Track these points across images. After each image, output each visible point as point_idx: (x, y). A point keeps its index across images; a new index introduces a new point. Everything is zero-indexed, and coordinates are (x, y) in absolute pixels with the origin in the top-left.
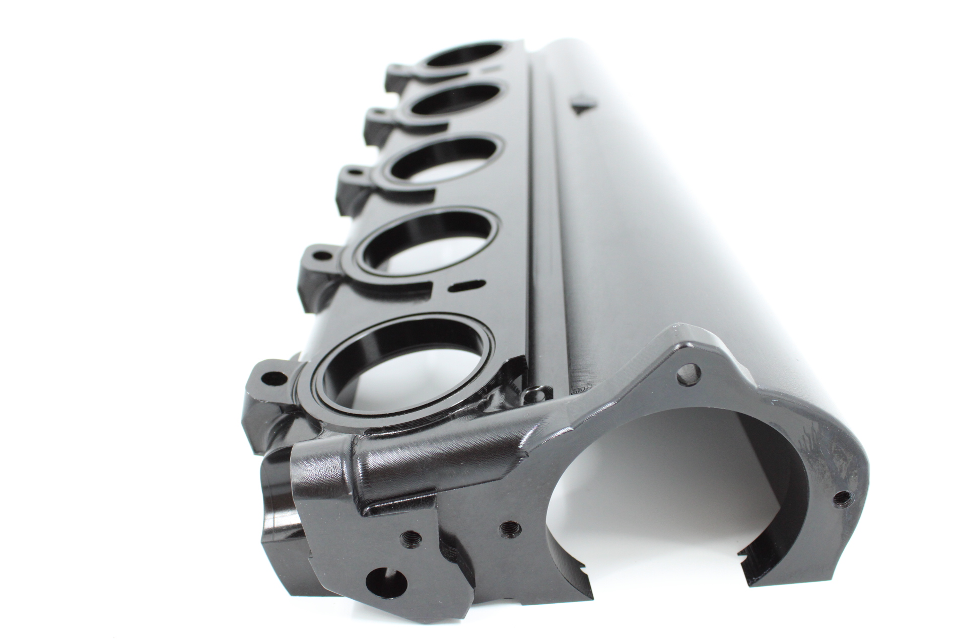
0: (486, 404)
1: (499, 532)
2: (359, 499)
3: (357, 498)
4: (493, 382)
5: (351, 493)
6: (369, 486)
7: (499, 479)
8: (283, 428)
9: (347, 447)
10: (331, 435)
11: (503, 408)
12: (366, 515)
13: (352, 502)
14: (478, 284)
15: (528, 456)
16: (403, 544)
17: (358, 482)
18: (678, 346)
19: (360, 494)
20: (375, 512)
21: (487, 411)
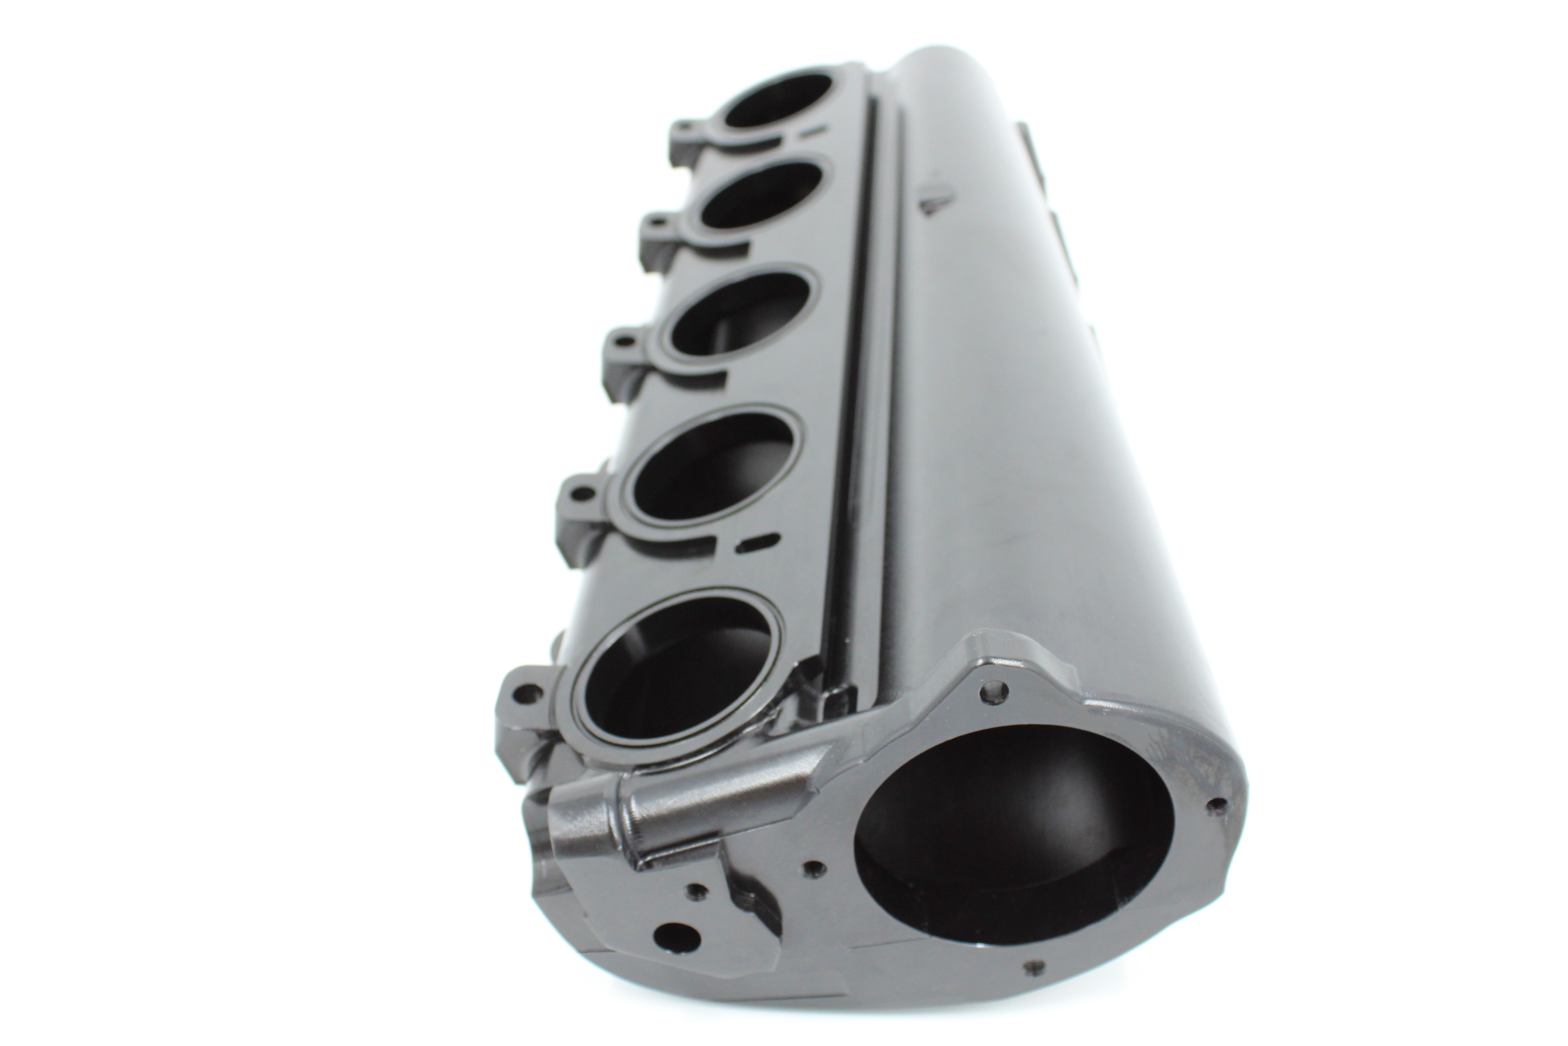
0: (772, 723)
1: (801, 870)
2: (631, 853)
3: (628, 853)
4: (781, 694)
5: (620, 848)
6: (639, 837)
7: (790, 818)
8: (543, 758)
9: (610, 793)
10: (595, 775)
11: (796, 728)
12: (641, 870)
13: (622, 855)
14: (771, 540)
15: (818, 791)
16: (688, 897)
17: (627, 834)
18: (980, 662)
19: (632, 847)
20: (649, 865)
21: (772, 733)
